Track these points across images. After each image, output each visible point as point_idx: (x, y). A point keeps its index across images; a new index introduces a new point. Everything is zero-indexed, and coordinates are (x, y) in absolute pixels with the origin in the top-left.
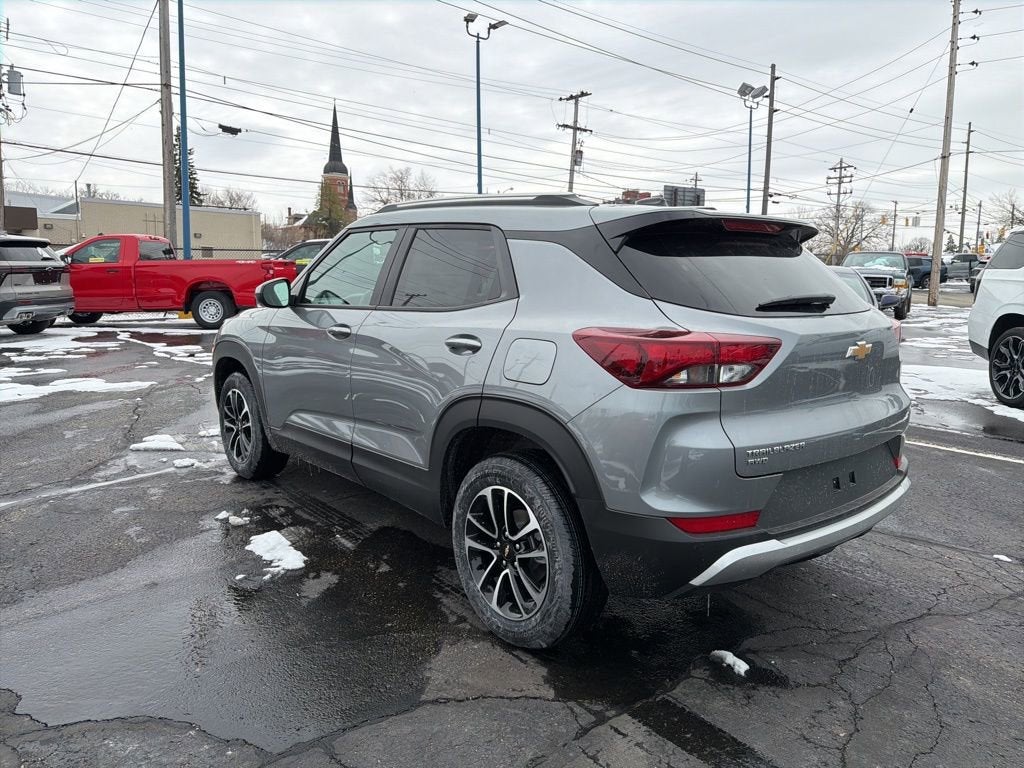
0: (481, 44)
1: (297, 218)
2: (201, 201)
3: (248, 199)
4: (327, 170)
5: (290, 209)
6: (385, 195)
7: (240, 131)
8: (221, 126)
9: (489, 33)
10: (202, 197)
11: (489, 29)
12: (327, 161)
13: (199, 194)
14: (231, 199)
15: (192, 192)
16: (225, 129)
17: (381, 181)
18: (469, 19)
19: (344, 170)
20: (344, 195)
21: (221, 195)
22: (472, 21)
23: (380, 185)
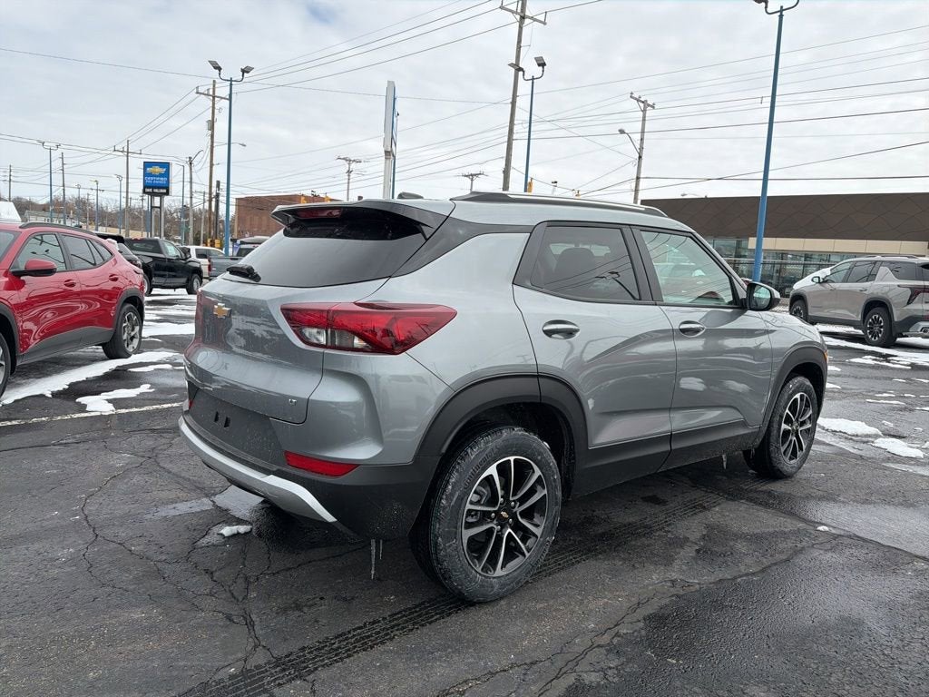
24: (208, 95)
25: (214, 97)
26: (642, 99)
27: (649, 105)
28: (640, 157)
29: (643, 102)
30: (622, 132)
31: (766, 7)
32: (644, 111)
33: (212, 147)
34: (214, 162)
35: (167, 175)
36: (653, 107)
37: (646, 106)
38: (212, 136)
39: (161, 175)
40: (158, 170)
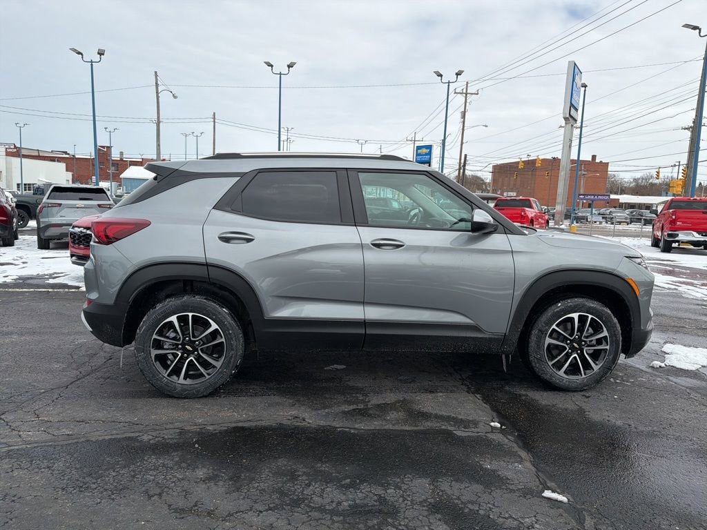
24: (462, 93)
25: (466, 95)
31: (700, 33)
33: (463, 130)
34: (464, 141)
35: (430, 154)
38: (464, 122)
39: (426, 154)
40: (425, 151)
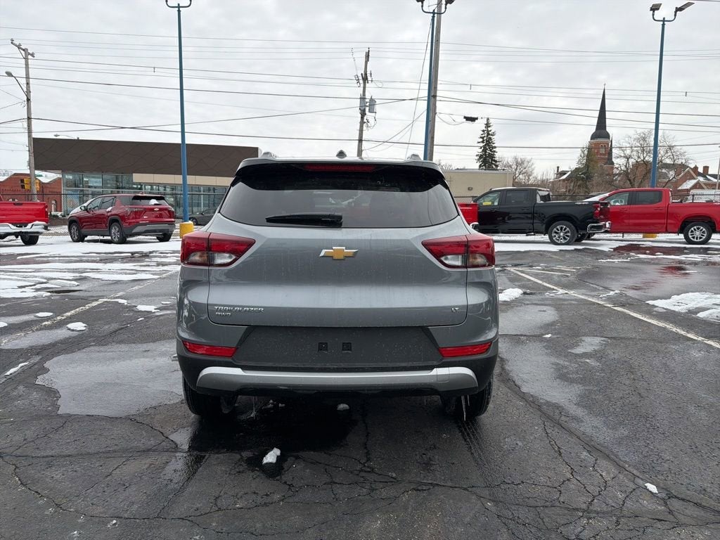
0: (665, 26)
1: (564, 173)
2: (497, 166)
3: (529, 162)
4: (593, 137)
5: (558, 167)
6: (628, 152)
7: (477, 119)
8: (465, 117)
9: (675, 15)
10: (498, 163)
11: (676, 12)
12: (594, 130)
13: (496, 161)
14: (517, 164)
15: (492, 160)
16: (468, 119)
17: (626, 142)
18: (655, 8)
19: (607, 136)
20: (605, 155)
21: (511, 161)
22: (658, 9)
23: (625, 145)
26: (23, 47)
27: (29, 54)
28: (28, 100)
29: (24, 50)
30: (9, 74)
32: (26, 59)
36: (32, 55)
37: (27, 55)
